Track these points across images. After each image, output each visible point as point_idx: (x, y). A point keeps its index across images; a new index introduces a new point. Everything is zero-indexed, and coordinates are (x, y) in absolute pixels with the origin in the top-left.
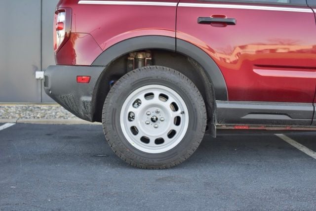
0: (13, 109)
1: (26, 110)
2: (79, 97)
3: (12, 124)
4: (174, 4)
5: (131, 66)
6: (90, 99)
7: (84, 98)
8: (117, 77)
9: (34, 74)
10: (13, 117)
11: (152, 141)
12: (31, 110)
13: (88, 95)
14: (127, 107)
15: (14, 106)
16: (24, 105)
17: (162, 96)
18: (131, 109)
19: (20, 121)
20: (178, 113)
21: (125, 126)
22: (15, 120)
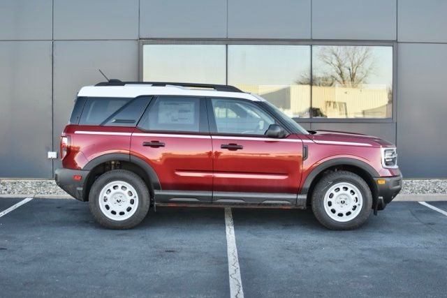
0: (29, 185)
1: (40, 185)
2: (75, 188)
3: (31, 199)
4: (130, 134)
5: (107, 167)
6: (81, 189)
7: (78, 189)
8: (99, 175)
9: (47, 154)
10: (31, 193)
11: (118, 213)
12: (44, 186)
13: (80, 186)
14: (103, 193)
15: (30, 181)
16: (38, 181)
17: (123, 187)
18: (105, 195)
19: (37, 196)
20: (132, 197)
21: (102, 205)
22: (32, 196)
